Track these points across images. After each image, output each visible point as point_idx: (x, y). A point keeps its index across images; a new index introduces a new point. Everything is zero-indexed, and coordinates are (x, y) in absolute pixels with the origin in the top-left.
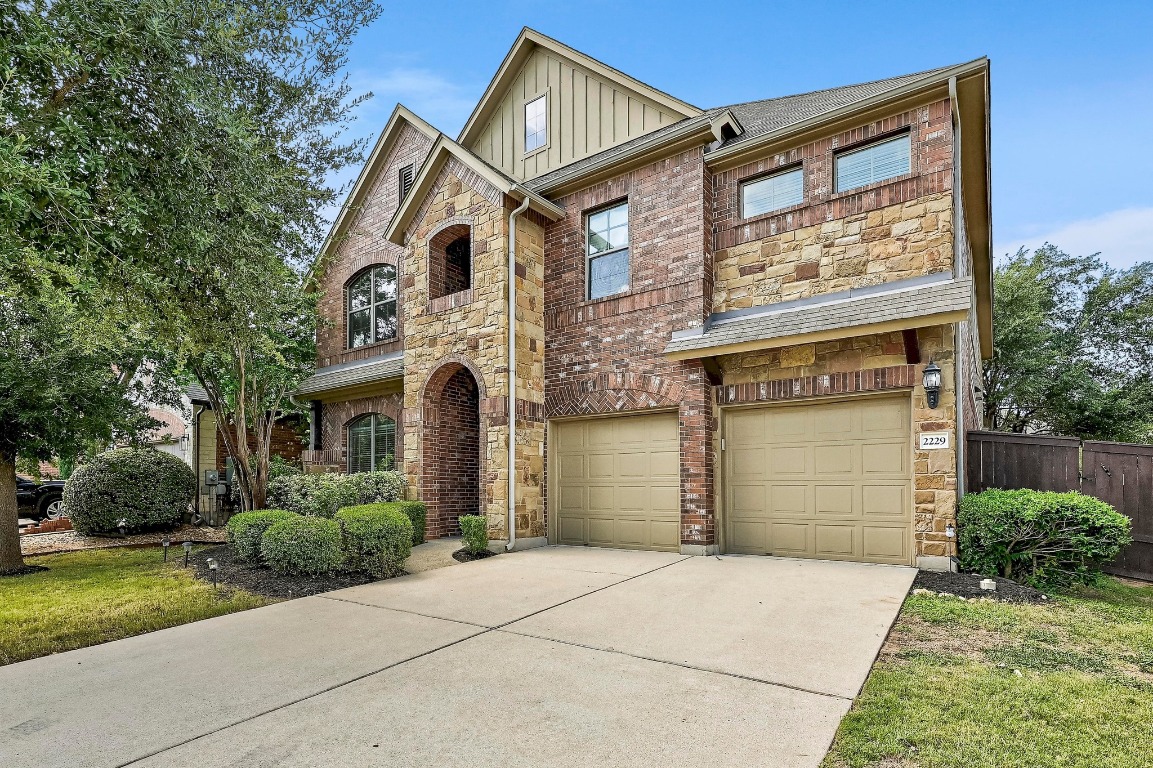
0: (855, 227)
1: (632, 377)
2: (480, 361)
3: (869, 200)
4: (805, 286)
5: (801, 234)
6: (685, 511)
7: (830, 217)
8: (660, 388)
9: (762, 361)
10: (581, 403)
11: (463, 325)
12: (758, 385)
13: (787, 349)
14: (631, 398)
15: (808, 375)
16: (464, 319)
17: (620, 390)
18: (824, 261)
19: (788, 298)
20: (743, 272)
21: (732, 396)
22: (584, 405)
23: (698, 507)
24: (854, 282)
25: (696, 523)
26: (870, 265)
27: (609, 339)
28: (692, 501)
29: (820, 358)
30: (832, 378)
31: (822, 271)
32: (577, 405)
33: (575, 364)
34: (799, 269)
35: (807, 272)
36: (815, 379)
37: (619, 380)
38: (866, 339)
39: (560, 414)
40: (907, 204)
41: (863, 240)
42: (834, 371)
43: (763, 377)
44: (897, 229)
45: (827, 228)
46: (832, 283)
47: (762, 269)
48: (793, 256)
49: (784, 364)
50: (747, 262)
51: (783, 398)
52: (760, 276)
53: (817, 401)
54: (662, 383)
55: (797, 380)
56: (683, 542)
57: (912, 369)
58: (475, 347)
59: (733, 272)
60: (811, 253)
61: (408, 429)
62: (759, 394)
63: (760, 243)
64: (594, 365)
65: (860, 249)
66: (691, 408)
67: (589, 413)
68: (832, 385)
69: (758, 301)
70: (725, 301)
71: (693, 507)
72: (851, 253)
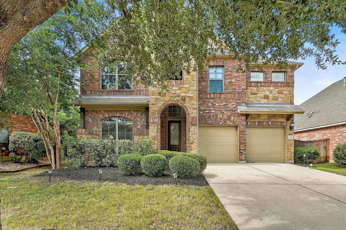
0: (276, 90)
1: (225, 116)
2: (186, 104)
3: (279, 84)
4: (265, 101)
5: (265, 88)
6: (240, 153)
7: (271, 86)
8: (234, 120)
9: (256, 116)
10: (208, 122)
11: (179, 92)
12: (255, 122)
13: (262, 115)
14: (225, 121)
15: (266, 121)
16: (179, 89)
17: (221, 119)
18: (270, 96)
19: (262, 102)
20: (252, 94)
21: (249, 124)
22: (210, 122)
23: (244, 151)
24: (276, 102)
25: (243, 155)
26: (279, 99)
27: (218, 104)
28: (242, 150)
29: (269, 117)
30: (272, 122)
31: (269, 97)
32: (207, 122)
33: (206, 110)
34: (265, 96)
35: (266, 97)
36: (268, 122)
37: (221, 116)
38: (278, 115)
39: (201, 124)
40: (286, 88)
41: (278, 93)
42: (272, 121)
43: (256, 120)
44: (284, 92)
45: (271, 88)
46: (272, 101)
47: (256, 94)
48: (263, 93)
49: (261, 118)
50: (252, 92)
51: (261, 125)
52: (256, 96)
53: (268, 127)
54: (234, 118)
55: (264, 122)
56: (240, 160)
57: (287, 122)
58: (185, 100)
59: (249, 93)
60: (267, 93)
61: (151, 124)
62: (255, 124)
63: (256, 88)
64: (213, 111)
65: (277, 95)
66: (243, 126)
67: (211, 125)
68: (272, 124)
69: (256, 102)
70: (247, 100)
71: (243, 151)
72: (276, 95)
